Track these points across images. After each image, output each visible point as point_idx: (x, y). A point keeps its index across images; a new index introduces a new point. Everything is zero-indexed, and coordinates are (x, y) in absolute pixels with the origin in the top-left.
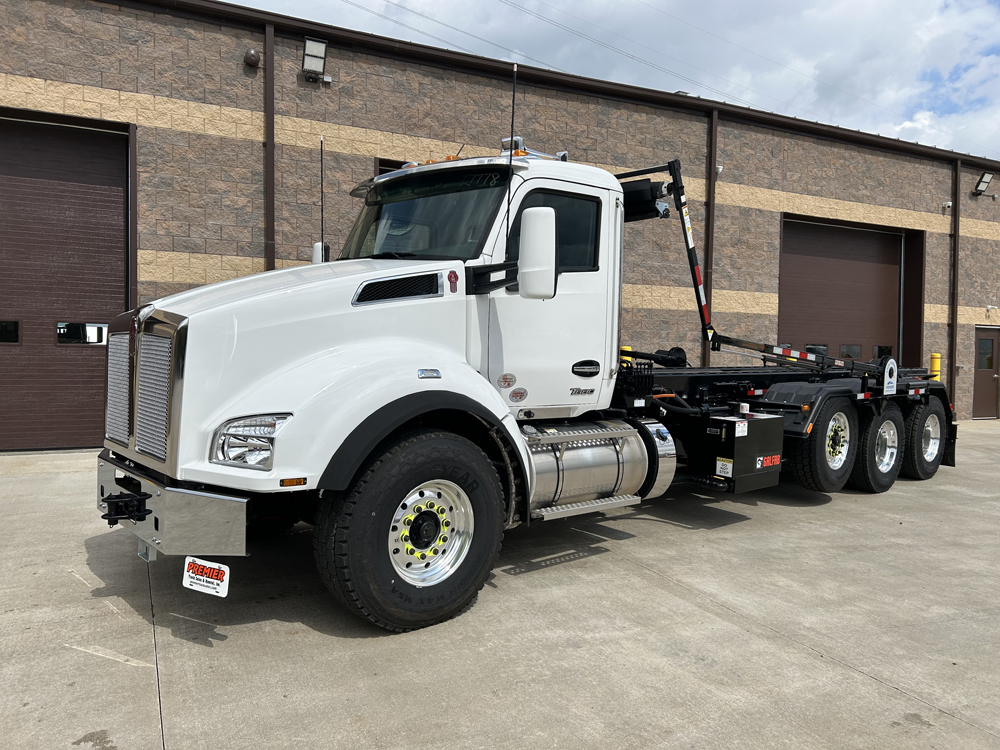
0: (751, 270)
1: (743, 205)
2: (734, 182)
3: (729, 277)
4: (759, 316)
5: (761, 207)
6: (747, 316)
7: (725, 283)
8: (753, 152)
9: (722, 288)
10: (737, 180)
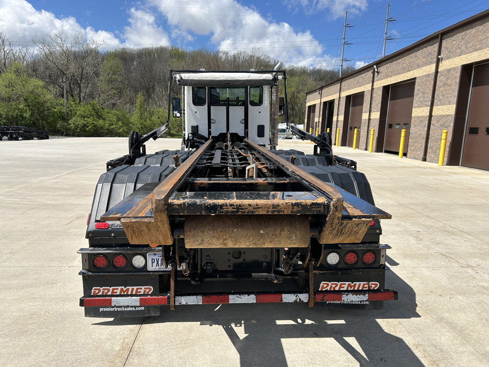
0: (448, 95)
1: (449, 68)
2: (447, 59)
3: (440, 100)
4: (448, 116)
5: (455, 66)
6: (444, 116)
7: (439, 103)
8: (455, 42)
9: (438, 105)
10: (449, 58)
